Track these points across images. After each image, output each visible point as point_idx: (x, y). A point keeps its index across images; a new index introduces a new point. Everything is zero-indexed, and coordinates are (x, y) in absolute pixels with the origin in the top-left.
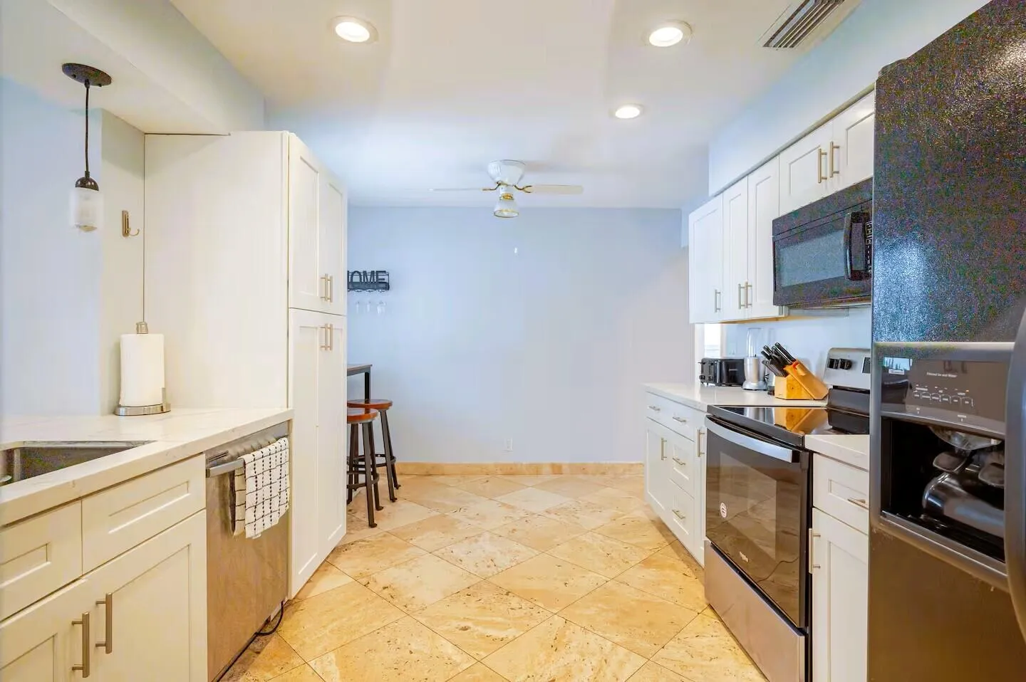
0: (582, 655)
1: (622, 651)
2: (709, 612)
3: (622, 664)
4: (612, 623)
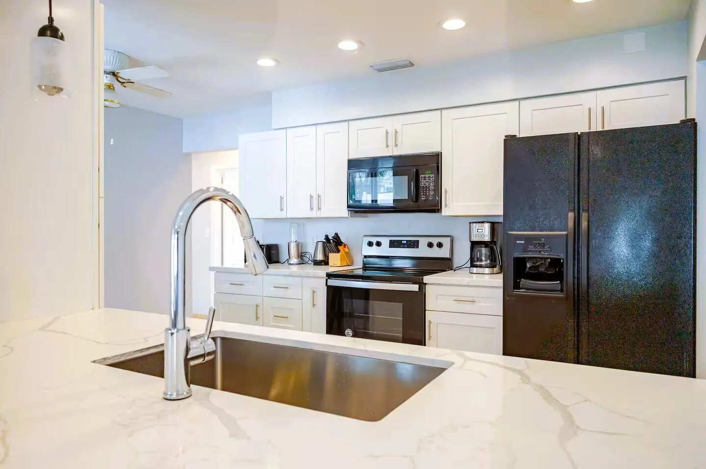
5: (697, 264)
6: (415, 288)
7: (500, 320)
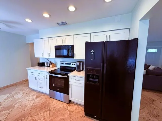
0: (40, 119)
1: (45, 113)
2: (51, 99)
3: (47, 115)
4: (40, 110)
5: (137, 62)
6: (66, 77)
7: (84, 85)
